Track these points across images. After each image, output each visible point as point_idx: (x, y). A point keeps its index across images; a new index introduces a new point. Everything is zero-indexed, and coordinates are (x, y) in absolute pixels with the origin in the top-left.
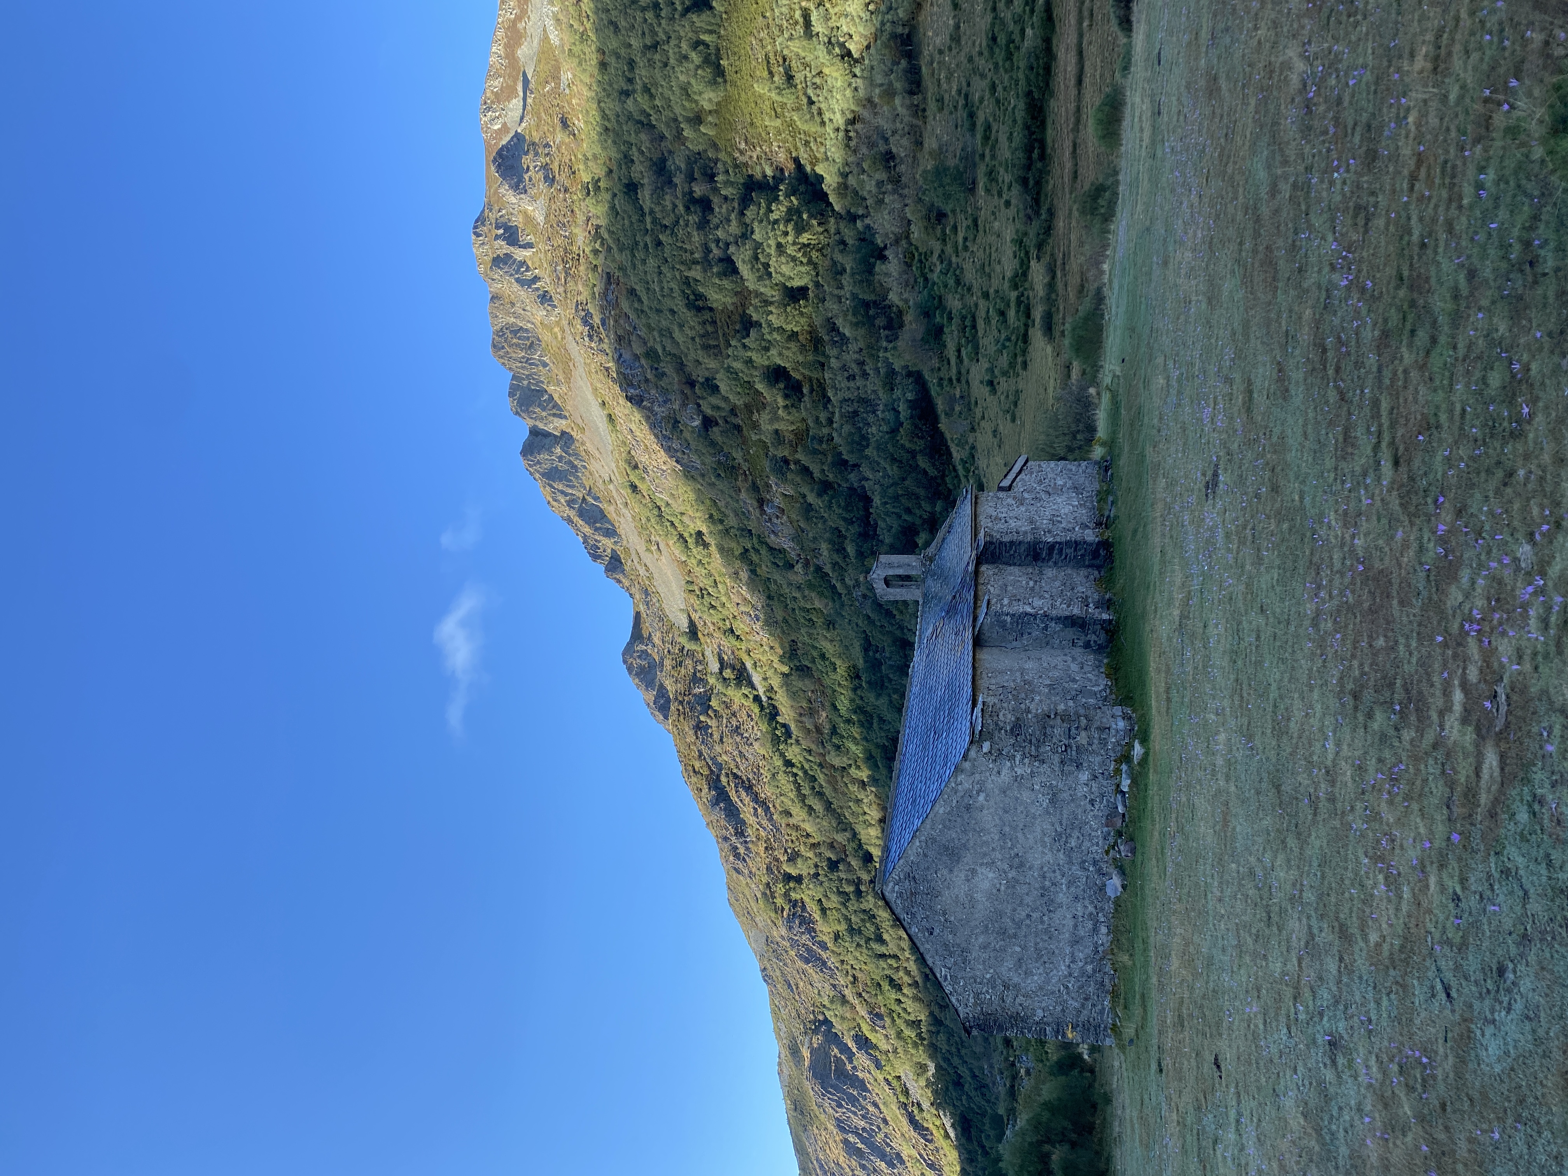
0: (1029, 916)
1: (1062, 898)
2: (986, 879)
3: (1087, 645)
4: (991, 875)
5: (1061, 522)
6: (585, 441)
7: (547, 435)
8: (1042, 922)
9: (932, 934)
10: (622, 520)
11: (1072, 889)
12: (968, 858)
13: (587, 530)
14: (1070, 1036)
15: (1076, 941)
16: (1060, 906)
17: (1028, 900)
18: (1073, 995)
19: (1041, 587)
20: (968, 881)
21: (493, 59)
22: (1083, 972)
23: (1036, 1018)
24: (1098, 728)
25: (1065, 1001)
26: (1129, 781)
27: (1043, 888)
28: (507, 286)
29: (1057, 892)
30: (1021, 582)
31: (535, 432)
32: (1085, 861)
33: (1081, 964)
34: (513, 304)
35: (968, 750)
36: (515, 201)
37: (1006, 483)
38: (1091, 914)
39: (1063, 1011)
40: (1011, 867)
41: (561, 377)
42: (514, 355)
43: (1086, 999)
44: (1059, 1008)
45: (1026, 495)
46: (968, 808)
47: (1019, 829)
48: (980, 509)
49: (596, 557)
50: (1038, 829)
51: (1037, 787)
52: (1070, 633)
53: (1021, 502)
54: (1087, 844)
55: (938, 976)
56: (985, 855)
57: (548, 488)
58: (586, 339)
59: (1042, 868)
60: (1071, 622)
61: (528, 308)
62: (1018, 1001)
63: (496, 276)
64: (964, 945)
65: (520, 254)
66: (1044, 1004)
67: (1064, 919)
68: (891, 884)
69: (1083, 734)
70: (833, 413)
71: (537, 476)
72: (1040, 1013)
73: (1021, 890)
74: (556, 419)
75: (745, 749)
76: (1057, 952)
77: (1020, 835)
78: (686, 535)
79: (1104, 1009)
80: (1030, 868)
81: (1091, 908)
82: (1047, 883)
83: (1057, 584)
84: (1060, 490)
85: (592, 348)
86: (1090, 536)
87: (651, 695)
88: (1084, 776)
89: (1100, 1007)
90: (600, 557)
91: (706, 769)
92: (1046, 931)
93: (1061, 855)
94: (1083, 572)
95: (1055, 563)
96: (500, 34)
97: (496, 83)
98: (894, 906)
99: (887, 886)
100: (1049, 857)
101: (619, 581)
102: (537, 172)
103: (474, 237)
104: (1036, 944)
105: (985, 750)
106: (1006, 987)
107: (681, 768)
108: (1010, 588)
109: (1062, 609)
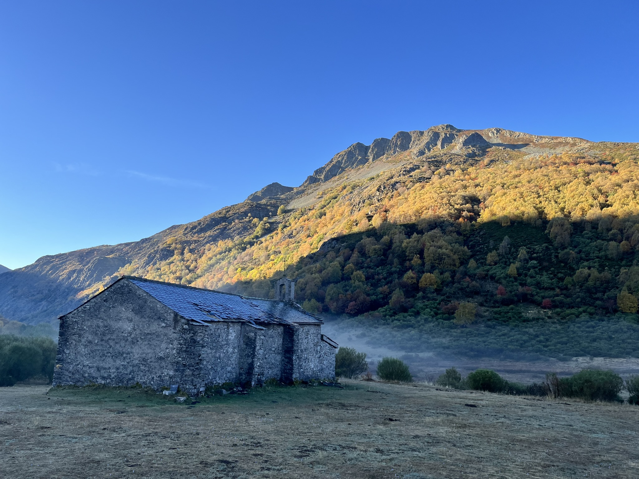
0: (111, 347)
1: (119, 362)
2: (128, 327)
3: (240, 374)
4: (129, 329)
5: (305, 362)
6: (364, 169)
7: (366, 153)
8: (108, 353)
9: (105, 301)
10: (331, 183)
11: (122, 367)
12: (137, 318)
13: (327, 169)
14: (57, 366)
15: (98, 369)
16: (115, 361)
17: (118, 346)
18: (75, 367)
19: (271, 354)
20: (127, 318)
21: (517, 133)
22: (85, 372)
23: (66, 350)
24: (193, 380)
25: (72, 364)
26: (167, 394)
27: (123, 353)
28: (426, 139)
29: (120, 360)
30: (274, 344)
31: (367, 148)
32: (134, 373)
33: (88, 371)
34: (419, 140)
35: (185, 319)
36: (460, 141)
37: (325, 338)
38: (110, 376)
39: (68, 363)
40: (133, 338)
41: (390, 159)
42: (398, 141)
43: (73, 374)
44: (69, 361)
45: (319, 348)
46: (159, 318)
47: (149, 342)
48: (312, 327)
49: (317, 172)
50: (149, 351)
51: (167, 351)
52: (246, 366)
53: (316, 345)
54: (142, 374)
55: (86, 304)
56: (138, 326)
57: (344, 153)
58: (404, 169)
59: (132, 353)
60: (251, 366)
61: (417, 146)
62: (74, 341)
63: (430, 134)
64: (99, 316)
65: (439, 144)
66: (71, 354)
67: (109, 363)
68: (127, 282)
69: (191, 373)
70: (372, 269)
71: (350, 149)
72: (67, 352)
73: (123, 343)
74: (372, 157)
75: (237, 232)
76: (94, 359)
77: (146, 343)
78: (325, 209)
79: (68, 382)
80: (132, 347)
81: (113, 376)
82: (125, 355)
83: (273, 361)
84: (321, 362)
85: (401, 171)
86: (295, 376)
87: (259, 194)
88: (171, 373)
89: (69, 380)
90: (316, 174)
91: (228, 216)
92: (104, 355)
93: (137, 362)
94: (279, 373)
95: (283, 360)
96: (528, 136)
97: (508, 134)
98: (117, 284)
99: (126, 280)
100: (136, 356)
101: (306, 181)
102: (472, 150)
103: (446, 125)
104: (98, 350)
105: (184, 326)
106: (80, 336)
107: (229, 206)
108: (271, 339)
109: (257, 364)
